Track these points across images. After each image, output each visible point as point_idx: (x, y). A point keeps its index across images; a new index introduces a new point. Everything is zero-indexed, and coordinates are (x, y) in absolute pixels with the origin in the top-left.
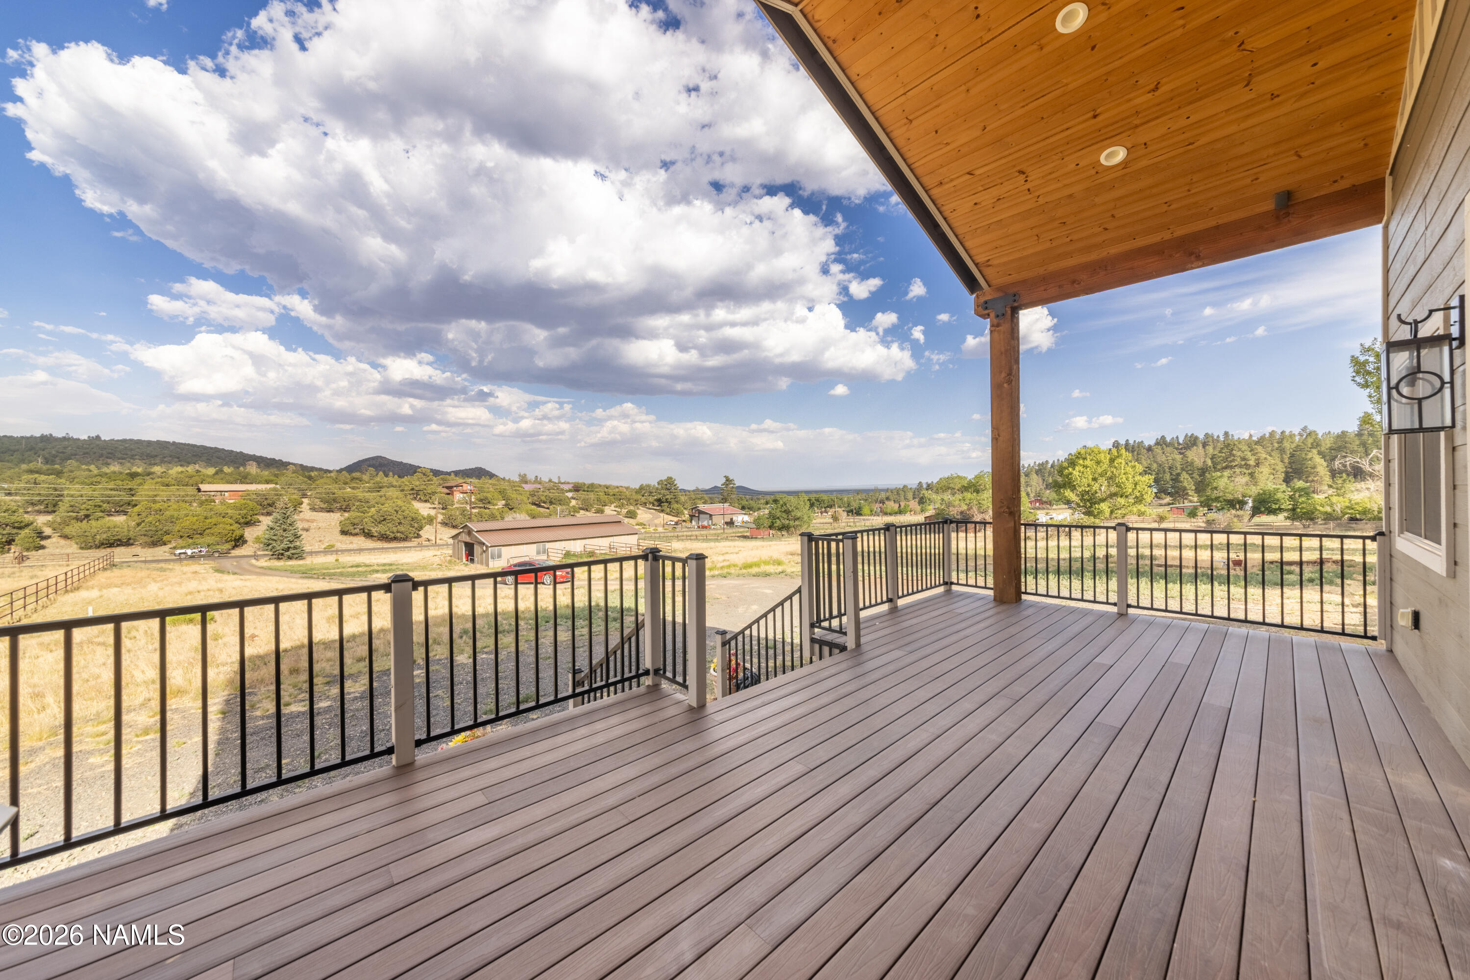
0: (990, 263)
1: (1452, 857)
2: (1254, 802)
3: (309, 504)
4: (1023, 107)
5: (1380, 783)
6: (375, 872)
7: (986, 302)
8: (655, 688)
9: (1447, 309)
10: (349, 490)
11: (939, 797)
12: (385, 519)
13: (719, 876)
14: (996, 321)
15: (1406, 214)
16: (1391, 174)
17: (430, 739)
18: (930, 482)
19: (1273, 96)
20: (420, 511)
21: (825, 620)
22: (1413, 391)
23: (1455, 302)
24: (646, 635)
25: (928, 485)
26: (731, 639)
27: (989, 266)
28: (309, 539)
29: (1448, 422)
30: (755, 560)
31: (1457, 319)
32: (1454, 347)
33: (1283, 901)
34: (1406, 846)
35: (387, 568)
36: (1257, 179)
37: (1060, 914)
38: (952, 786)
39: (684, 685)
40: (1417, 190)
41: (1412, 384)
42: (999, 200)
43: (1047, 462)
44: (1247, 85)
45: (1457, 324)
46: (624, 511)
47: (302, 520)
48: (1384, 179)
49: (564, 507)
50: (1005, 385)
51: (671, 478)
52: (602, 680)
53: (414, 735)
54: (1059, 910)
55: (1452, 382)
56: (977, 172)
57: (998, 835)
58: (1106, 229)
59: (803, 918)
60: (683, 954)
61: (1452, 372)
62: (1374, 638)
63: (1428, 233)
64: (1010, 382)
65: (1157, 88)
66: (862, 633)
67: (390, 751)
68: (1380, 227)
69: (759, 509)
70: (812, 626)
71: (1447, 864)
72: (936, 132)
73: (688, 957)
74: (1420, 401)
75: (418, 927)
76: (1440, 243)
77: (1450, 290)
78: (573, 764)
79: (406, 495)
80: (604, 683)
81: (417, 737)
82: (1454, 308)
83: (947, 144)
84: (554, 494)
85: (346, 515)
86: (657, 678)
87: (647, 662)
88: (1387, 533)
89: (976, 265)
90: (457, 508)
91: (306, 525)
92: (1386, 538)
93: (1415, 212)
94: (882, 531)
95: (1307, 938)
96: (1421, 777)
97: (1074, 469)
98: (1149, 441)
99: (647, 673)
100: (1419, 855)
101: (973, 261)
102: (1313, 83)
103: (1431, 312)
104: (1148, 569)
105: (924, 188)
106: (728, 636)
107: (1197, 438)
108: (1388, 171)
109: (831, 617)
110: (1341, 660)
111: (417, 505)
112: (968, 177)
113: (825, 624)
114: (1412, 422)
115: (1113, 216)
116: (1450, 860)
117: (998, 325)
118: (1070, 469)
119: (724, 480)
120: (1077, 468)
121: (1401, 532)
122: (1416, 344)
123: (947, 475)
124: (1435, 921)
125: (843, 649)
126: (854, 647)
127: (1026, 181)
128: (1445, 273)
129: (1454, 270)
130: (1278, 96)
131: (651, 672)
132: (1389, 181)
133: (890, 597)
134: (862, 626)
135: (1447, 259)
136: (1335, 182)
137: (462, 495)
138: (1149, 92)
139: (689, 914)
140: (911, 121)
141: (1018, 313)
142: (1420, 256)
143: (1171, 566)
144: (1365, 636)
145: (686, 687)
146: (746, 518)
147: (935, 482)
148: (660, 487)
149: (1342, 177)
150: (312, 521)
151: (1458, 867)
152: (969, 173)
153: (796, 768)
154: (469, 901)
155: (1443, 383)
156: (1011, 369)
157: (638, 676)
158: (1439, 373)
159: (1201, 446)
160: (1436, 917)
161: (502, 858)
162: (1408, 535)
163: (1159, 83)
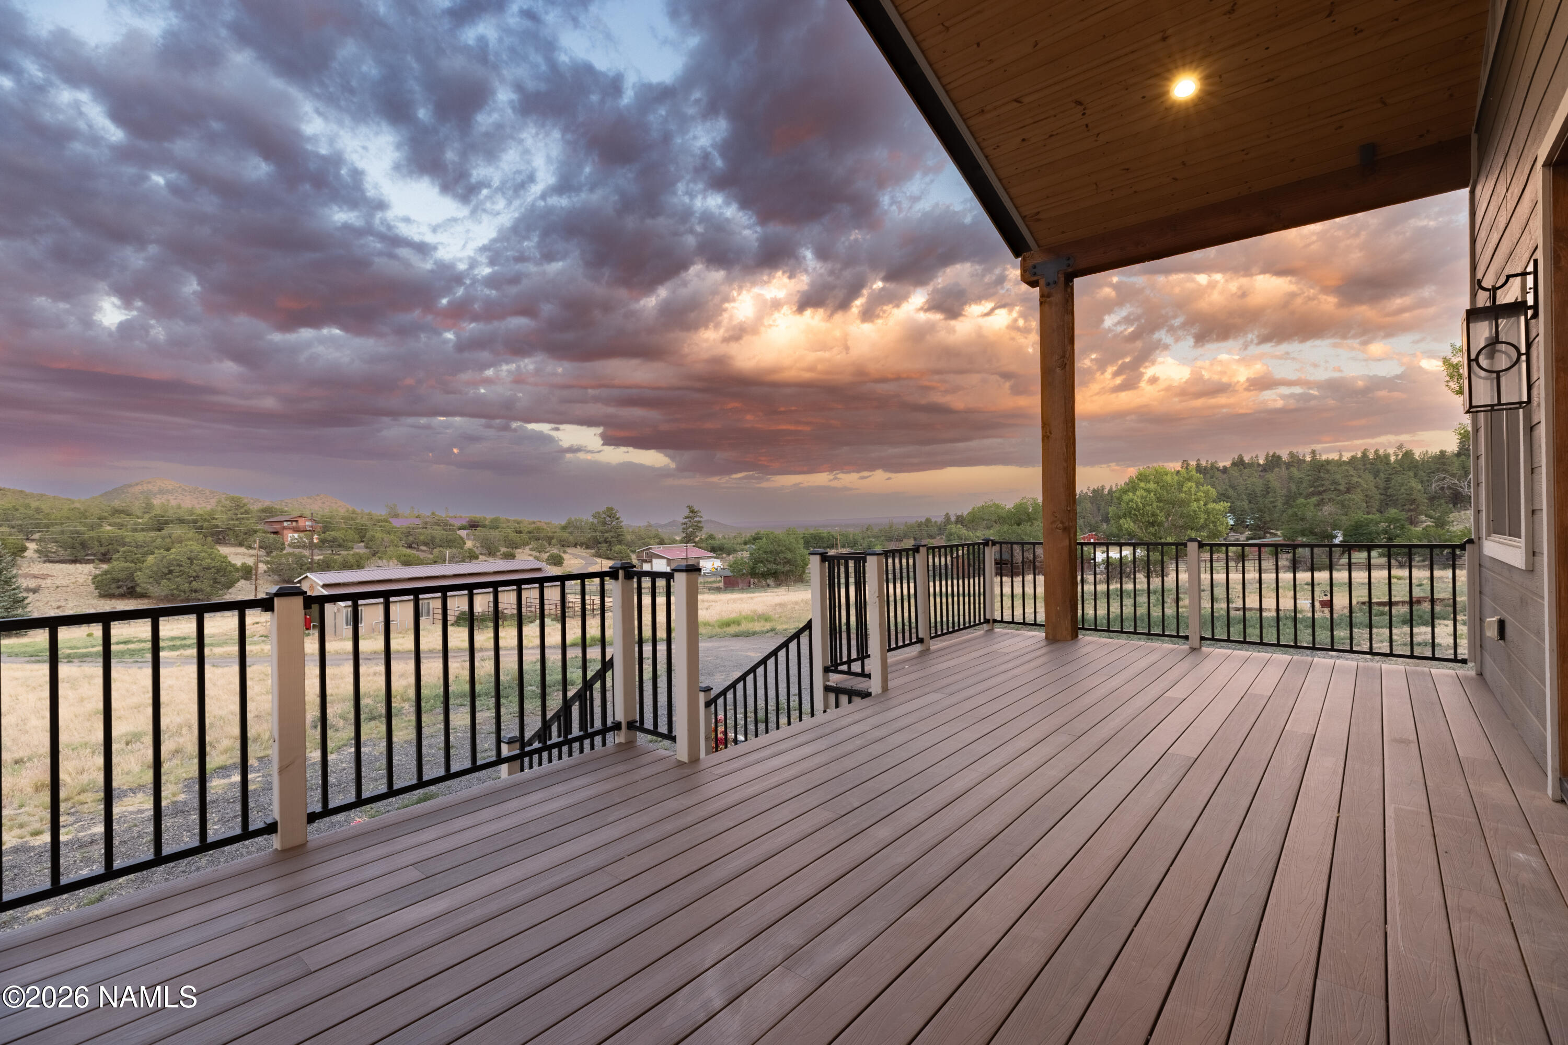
0: (1038, 217)
1: (1525, 851)
2: (1338, 818)
3: (36, 551)
4: (1082, 20)
5: (1462, 792)
6: (281, 962)
7: (1035, 267)
8: (630, 744)
9: (1524, 274)
10: (108, 528)
11: (995, 833)
12: (171, 572)
13: (743, 924)
14: (1046, 290)
15: (1489, 176)
16: (1476, 132)
17: (327, 812)
18: (959, 513)
19: (1357, 31)
20: (230, 559)
21: (842, 663)
22: (1492, 364)
23: (1530, 268)
24: (617, 679)
25: (958, 517)
26: (718, 696)
27: (1039, 220)
28: (38, 604)
29: (1525, 399)
30: (734, 615)
31: (1532, 286)
32: (1529, 316)
33: (1363, 899)
34: (1483, 844)
35: (178, 643)
36: (1341, 127)
37: (1136, 929)
38: (1010, 822)
39: (671, 737)
40: (1499, 147)
41: (1491, 356)
42: (1051, 136)
43: (1103, 487)
44: (1329, 16)
45: (1532, 290)
46: (546, 556)
47: (26, 576)
48: (1470, 136)
49: (454, 551)
50: (1058, 370)
51: (612, 509)
52: (559, 736)
53: (306, 807)
54: (1135, 926)
55: (1528, 354)
56: (1026, 100)
57: (1065, 863)
58: (1175, 179)
59: (851, 955)
60: (711, 1001)
61: (1529, 345)
62: (1464, 661)
63: (1509, 195)
64: (1063, 366)
65: (1233, 10)
66: (890, 677)
67: (271, 828)
68: (1465, 192)
69: (735, 551)
70: (827, 670)
71: (1521, 856)
72: (978, 45)
73: (718, 1003)
74: (1498, 373)
75: (358, 1011)
76: (1519, 206)
77: (1527, 255)
78: (534, 829)
79: (206, 537)
80: (561, 739)
81: (309, 810)
82: (1529, 273)
83: (991, 61)
84: (438, 533)
85: (105, 567)
86: (632, 732)
87: (618, 712)
88: (1476, 540)
89: (1024, 218)
90: (290, 554)
91: (32, 583)
92: (1475, 546)
93: (1497, 172)
94: (911, 553)
95: (1385, 928)
96: (1501, 784)
97: (1134, 494)
98: (1225, 462)
99: (617, 726)
100: (1494, 851)
101: (1020, 213)
102: (1397, 20)
103: (1508, 277)
104: (1224, 613)
105: (961, 116)
106: (713, 693)
107: (1279, 458)
108: (1474, 128)
109: (850, 661)
110: (1431, 685)
111: (224, 550)
112: (1016, 105)
113: (844, 668)
114: (1492, 397)
115: (1184, 163)
116: (1523, 852)
117: (1049, 296)
118: (1131, 494)
119: (686, 512)
120: (1138, 493)
121: (1489, 535)
122: (1496, 312)
123: (980, 504)
124: (1506, 904)
125: (866, 695)
126: (880, 691)
127: (1084, 114)
128: (1523, 238)
129: (1530, 233)
130: (1361, 31)
131: (624, 726)
132: (1474, 138)
133: (920, 636)
134: (889, 670)
135: (1525, 222)
136: (1421, 136)
137: (296, 535)
138: (1225, 14)
139: (713, 963)
140: (947, 29)
141: (1072, 281)
142: (1502, 221)
143: (1251, 609)
144: (1455, 660)
145: (673, 739)
146: (717, 564)
147: (965, 513)
148: (596, 521)
149: (1428, 131)
150: (44, 577)
151: (1531, 858)
152: (1017, 101)
153: (822, 816)
154: (422, 978)
155: (1520, 354)
156: (1064, 351)
157: (604, 731)
158: (1516, 344)
159: (1284, 467)
160: (1507, 901)
161: (458, 931)
162: (1495, 537)
163: (1235, 4)
